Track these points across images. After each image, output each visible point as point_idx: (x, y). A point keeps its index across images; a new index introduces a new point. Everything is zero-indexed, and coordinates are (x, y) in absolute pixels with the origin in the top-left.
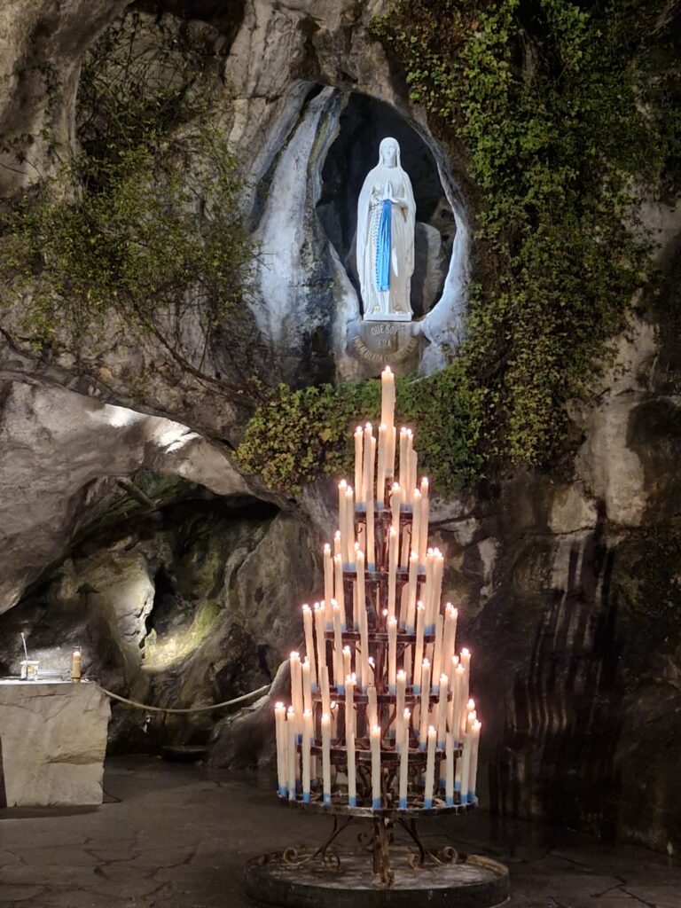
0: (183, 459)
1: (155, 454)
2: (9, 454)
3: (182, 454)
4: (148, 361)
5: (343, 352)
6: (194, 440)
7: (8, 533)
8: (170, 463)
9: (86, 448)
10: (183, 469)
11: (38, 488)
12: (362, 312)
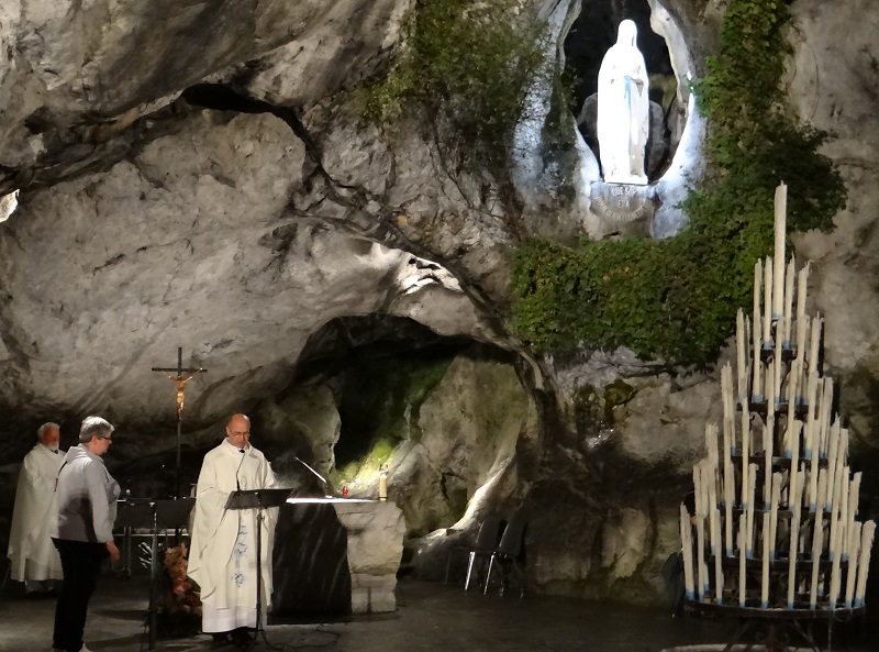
0: (414, 302)
1: (394, 297)
2: (283, 293)
3: (415, 298)
4: (440, 211)
5: (588, 210)
6: (429, 285)
7: (253, 367)
8: (403, 305)
9: (346, 289)
10: (414, 312)
11: (290, 325)
12: (602, 175)
